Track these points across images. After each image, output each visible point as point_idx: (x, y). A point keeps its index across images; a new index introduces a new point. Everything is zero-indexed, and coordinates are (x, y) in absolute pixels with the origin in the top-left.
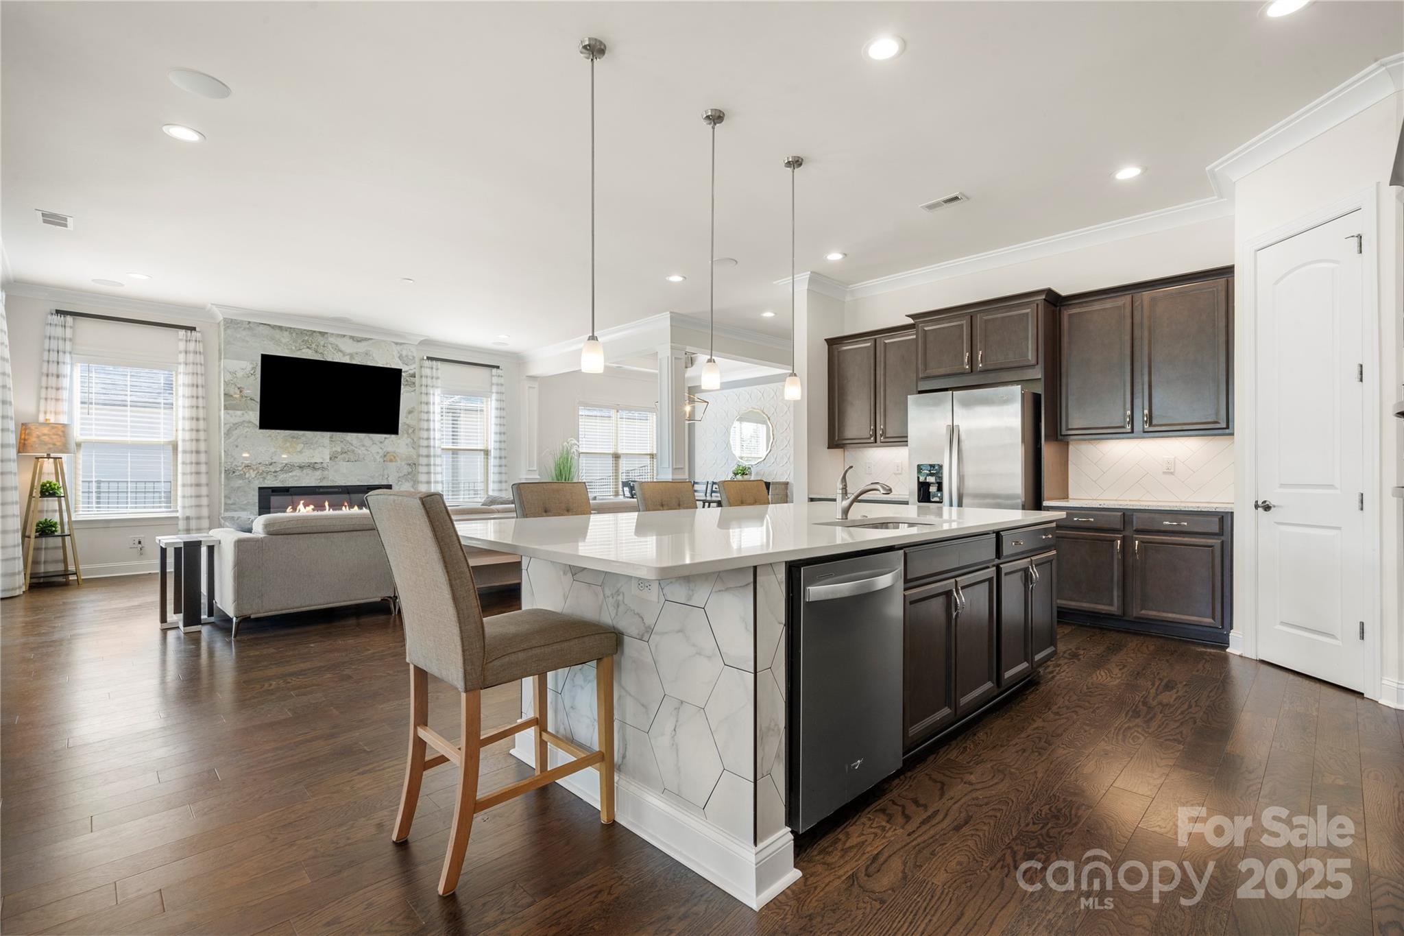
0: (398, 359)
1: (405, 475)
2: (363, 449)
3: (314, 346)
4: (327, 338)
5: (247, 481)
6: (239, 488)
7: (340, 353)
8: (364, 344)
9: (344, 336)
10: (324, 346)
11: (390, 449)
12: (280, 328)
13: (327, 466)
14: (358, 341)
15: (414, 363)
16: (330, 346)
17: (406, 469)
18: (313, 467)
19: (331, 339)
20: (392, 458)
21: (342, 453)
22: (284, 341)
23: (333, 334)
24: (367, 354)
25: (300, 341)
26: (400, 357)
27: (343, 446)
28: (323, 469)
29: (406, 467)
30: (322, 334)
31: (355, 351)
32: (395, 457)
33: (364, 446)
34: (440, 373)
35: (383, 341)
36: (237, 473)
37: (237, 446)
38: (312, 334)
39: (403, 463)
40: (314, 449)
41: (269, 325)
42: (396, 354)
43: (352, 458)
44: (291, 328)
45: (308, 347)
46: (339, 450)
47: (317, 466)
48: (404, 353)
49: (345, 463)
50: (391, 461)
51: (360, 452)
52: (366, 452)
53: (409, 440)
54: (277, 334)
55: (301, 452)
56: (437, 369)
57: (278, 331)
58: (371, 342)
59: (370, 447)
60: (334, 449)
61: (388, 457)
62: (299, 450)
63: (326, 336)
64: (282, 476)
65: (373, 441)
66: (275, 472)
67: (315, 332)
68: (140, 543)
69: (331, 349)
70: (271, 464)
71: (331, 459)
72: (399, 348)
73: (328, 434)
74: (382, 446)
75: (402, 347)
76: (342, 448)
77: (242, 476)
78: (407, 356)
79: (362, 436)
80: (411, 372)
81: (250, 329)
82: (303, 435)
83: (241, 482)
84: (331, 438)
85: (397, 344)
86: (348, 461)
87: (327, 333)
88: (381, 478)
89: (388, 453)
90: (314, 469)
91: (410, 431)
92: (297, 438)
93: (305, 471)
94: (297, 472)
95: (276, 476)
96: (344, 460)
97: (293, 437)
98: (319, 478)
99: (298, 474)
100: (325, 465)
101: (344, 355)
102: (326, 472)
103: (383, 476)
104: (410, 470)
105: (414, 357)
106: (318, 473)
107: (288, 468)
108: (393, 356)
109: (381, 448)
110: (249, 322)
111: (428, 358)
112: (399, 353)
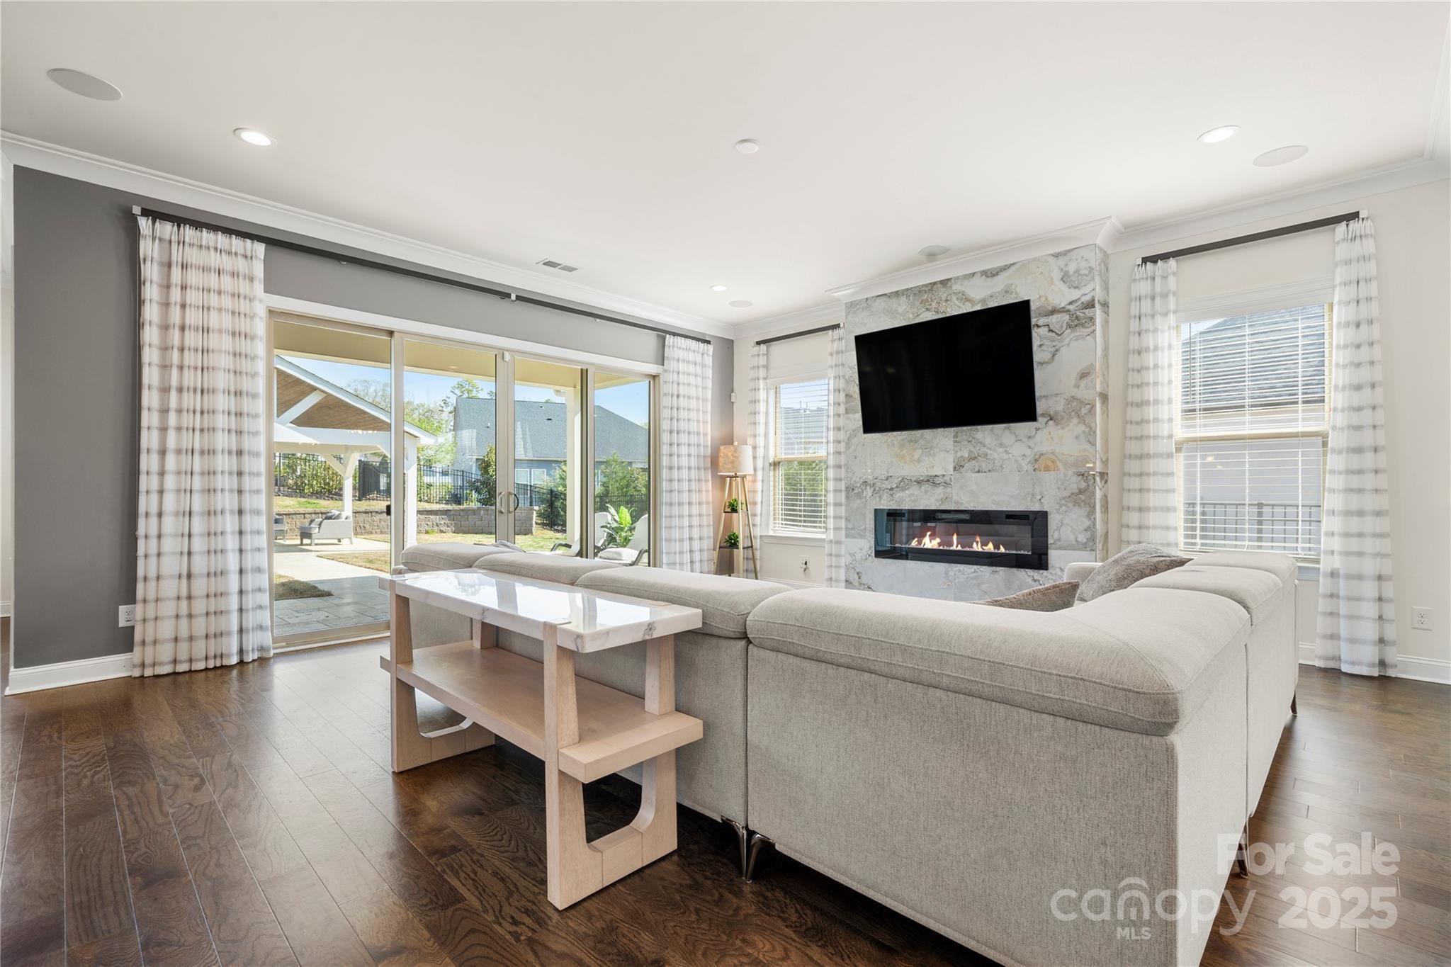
0: (1062, 286)
1: (1072, 494)
2: (1001, 450)
3: (934, 304)
4: (951, 287)
5: (864, 500)
6: (857, 508)
7: (967, 303)
8: (1003, 275)
9: (973, 274)
10: (947, 301)
11: (1045, 448)
12: (897, 294)
13: (951, 479)
14: (993, 275)
15: (1093, 279)
16: (954, 298)
17: (1075, 484)
18: (931, 481)
19: (956, 287)
20: (1050, 464)
21: (971, 459)
22: (900, 310)
23: (958, 278)
24: (1007, 292)
25: (917, 304)
26: (1065, 278)
27: (973, 450)
28: (947, 484)
29: (1075, 479)
30: (944, 283)
31: (989, 293)
32: (1053, 462)
33: (1001, 445)
34: (1172, 283)
35: (1035, 259)
36: (856, 491)
37: (856, 458)
38: (931, 290)
39: (1070, 472)
40: (934, 455)
41: (886, 295)
42: (1057, 275)
43: (984, 466)
44: (908, 290)
45: (927, 309)
46: (966, 456)
47: (938, 480)
48: (1072, 268)
49: (973, 475)
50: (1047, 468)
51: (996, 456)
52: (1006, 456)
53: (1082, 428)
54: (893, 303)
55: (919, 461)
56: (1165, 278)
57: (894, 300)
58: (1013, 268)
59: (1011, 446)
60: (959, 454)
61: (1041, 463)
62: (916, 457)
63: (949, 284)
64: (899, 495)
65: (1016, 436)
66: (891, 489)
67: (935, 283)
68: (806, 563)
69: (956, 302)
70: (887, 479)
71: (955, 469)
72: (1061, 262)
73: (951, 431)
74: (1031, 443)
75: (1067, 258)
76: (971, 452)
77: (859, 495)
78: (1077, 271)
79: (999, 428)
80: (1086, 299)
81: (868, 307)
82: (922, 436)
83: (859, 501)
84: (955, 436)
85: (1057, 256)
86: (979, 472)
87: (949, 280)
88: (1029, 499)
89: (1042, 455)
90: (935, 484)
91: (1084, 411)
92: (915, 441)
93: (923, 488)
94: (914, 490)
95: (891, 495)
96: (973, 471)
97: (911, 441)
98: (940, 498)
99: (915, 493)
100: (947, 479)
101: (973, 304)
102: (949, 490)
103: (1033, 496)
104: (1083, 485)
105: (1091, 269)
106: (939, 490)
107: (904, 483)
108: (1052, 279)
109: (1030, 447)
110: (867, 299)
111: (1145, 260)
112: (1062, 270)
